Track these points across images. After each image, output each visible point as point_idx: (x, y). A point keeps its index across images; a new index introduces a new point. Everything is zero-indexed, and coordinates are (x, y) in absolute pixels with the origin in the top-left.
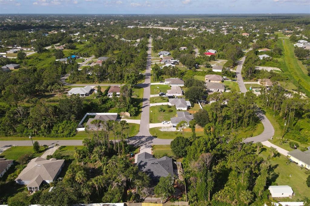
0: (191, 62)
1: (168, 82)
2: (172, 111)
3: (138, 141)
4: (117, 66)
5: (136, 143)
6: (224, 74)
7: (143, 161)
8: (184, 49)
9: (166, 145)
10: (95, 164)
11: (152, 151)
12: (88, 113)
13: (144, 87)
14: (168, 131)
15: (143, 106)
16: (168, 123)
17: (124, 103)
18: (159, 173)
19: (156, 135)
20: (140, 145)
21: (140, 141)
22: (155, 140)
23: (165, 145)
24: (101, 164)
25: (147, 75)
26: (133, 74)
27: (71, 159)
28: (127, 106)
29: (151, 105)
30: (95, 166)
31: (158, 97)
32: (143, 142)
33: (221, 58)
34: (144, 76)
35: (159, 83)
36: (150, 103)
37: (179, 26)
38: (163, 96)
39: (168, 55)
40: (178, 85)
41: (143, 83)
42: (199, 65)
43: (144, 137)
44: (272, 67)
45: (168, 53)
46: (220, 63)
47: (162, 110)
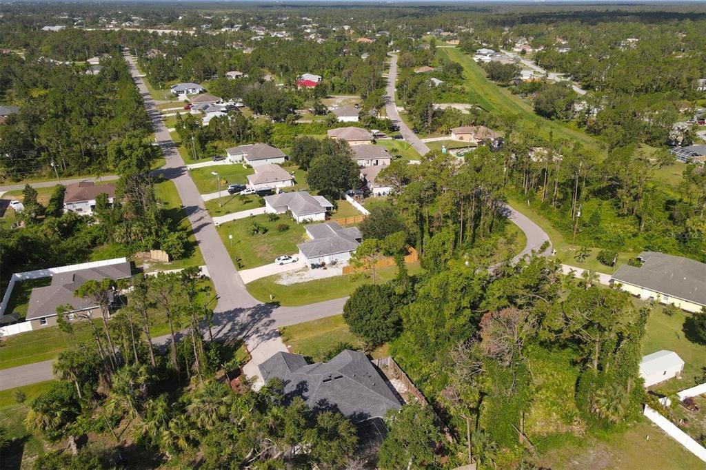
0: (279, 101)
1: (239, 157)
2: (287, 228)
3: (228, 327)
4: (70, 126)
5: (225, 334)
6: (368, 124)
7: (289, 381)
8: (237, 76)
9: (316, 320)
10: (118, 430)
11: (289, 346)
12: (18, 275)
13: (171, 178)
14: (302, 281)
15: (194, 226)
16: (294, 261)
17: (140, 225)
18: (354, 403)
19: (275, 300)
20: (240, 337)
21: (234, 324)
22: (276, 313)
23: (313, 322)
24: (148, 426)
25: (163, 145)
26: (133, 140)
27: (14, 439)
28: (153, 231)
29: (218, 220)
30: (122, 439)
31: (226, 198)
32: (244, 327)
33: (339, 92)
34: (156, 148)
35: (210, 163)
36: (211, 215)
37: (193, 26)
38: (242, 193)
39: (201, 92)
40: (270, 161)
41: (163, 168)
42: (296, 111)
43: (241, 310)
44: (458, 102)
45: (199, 88)
46: (343, 101)
47: (257, 228)
